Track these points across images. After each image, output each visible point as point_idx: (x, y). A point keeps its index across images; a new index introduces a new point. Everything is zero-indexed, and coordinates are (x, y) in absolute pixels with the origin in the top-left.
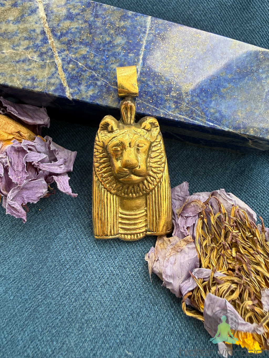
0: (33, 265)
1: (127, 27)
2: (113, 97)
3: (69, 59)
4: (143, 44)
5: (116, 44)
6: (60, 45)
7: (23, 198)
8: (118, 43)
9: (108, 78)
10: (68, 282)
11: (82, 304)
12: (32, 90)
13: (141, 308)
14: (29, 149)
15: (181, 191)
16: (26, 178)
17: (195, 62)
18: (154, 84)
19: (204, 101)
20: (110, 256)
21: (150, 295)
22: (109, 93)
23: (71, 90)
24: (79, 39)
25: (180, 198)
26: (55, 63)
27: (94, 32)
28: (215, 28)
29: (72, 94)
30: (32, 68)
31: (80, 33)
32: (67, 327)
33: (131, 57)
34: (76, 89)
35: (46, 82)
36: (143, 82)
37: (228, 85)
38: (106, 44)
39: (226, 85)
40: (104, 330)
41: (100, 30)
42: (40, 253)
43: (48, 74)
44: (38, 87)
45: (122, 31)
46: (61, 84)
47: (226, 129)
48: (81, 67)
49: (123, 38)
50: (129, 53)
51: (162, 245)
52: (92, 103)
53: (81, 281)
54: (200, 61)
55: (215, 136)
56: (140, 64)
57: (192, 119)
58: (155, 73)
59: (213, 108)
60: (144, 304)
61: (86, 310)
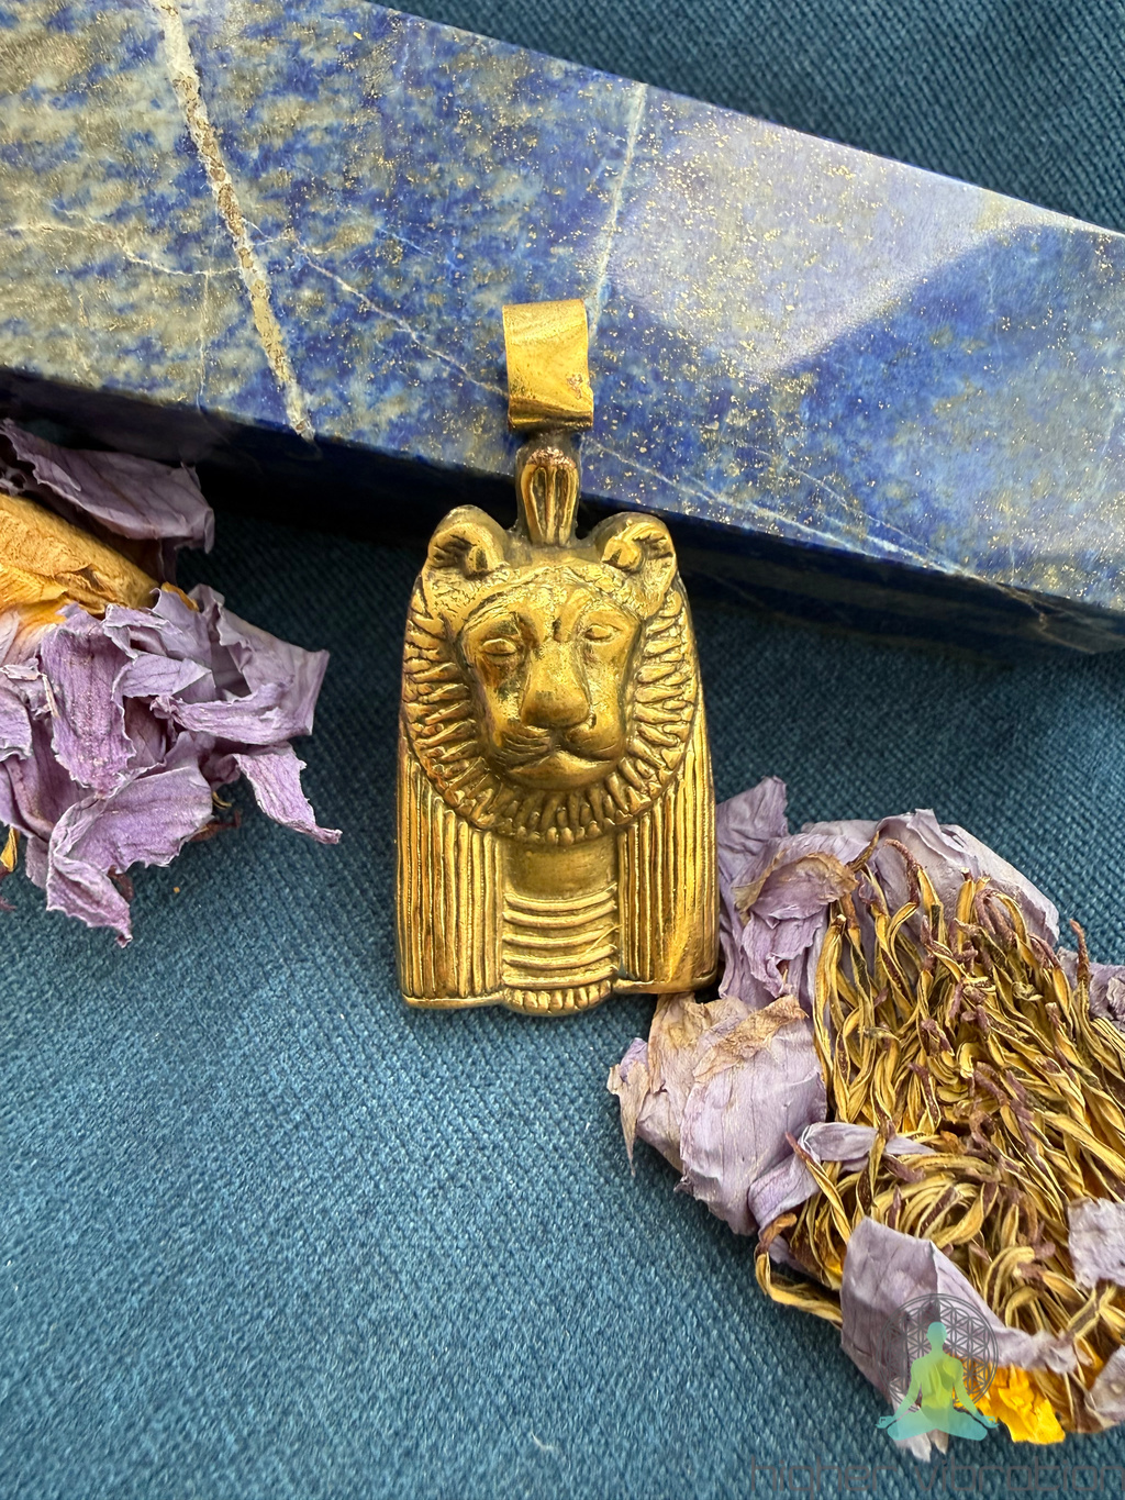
0: (156, 1109)
1: (543, 127)
2: (484, 431)
3: (297, 266)
4: (611, 203)
5: (496, 201)
6: (258, 201)
7: (113, 844)
8: (508, 197)
9: (462, 349)
10: (301, 1177)
11: (357, 1261)
12: (145, 397)
13: (593, 1273)
14: (136, 645)
15: (755, 814)
16: (124, 765)
17: (828, 284)
18: (657, 376)
19: (860, 451)
20: (468, 1077)
21: (627, 1224)
22: (468, 410)
23: (308, 398)
24: (339, 179)
25: (751, 844)
26: (241, 281)
27: (405, 150)
28: (909, 134)
29: (311, 415)
30: (144, 303)
31: (344, 151)
32: (299, 1349)
33: (560, 259)
34: (329, 393)
35: (202, 362)
36: (609, 369)
37: (961, 385)
38: (456, 202)
39: (954, 384)
40: (446, 1358)
41: (430, 137)
42: (182, 1062)
43: (209, 329)
44: (167, 383)
45: (523, 148)
46: (267, 374)
47: (950, 569)
48: (349, 299)
49: (525, 177)
50: (553, 242)
51: (676, 1033)
52: (396, 452)
53: (352, 1174)
54: (850, 282)
55: (900, 597)
56: (599, 290)
57: (811, 525)
58: (660, 329)
59: (899, 483)
60: (605, 1260)
61: (375, 1285)
